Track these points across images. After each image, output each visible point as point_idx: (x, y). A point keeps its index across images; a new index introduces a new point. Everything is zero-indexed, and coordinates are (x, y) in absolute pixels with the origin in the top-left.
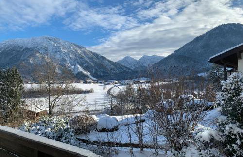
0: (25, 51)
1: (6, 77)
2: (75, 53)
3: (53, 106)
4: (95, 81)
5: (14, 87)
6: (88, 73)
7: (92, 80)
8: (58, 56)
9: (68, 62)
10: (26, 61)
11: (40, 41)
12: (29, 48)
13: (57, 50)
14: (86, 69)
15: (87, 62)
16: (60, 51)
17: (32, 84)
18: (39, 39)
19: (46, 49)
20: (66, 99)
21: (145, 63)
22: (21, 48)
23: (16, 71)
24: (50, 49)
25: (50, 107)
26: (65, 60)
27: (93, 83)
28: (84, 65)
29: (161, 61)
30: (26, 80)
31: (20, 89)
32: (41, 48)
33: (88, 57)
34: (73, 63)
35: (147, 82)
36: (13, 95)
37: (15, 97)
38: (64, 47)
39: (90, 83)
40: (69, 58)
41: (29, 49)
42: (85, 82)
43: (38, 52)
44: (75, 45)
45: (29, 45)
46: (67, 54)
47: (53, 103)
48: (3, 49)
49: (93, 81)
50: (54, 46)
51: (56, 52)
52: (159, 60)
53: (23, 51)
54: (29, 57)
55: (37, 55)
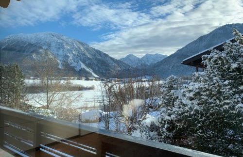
0: (28, 47)
1: (8, 72)
2: (78, 50)
3: (51, 101)
4: (97, 78)
5: (15, 81)
6: (90, 70)
7: (94, 77)
8: (61, 52)
9: (71, 58)
10: (29, 56)
11: (44, 37)
12: (32, 43)
13: (60, 47)
14: (89, 65)
15: (89, 59)
16: (63, 47)
17: (34, 79)
18: (43, 35)
19: (49, 45)
20: (64, 95)
21: (148, 61)
22: (25, 44)
23: (17, 66)
24: (53, 45)
25: (47, 102)
26: (68, 57)
27: (95, 80)
28: (87, 62)
29: (164, 59)
30: (29, 75)
31: (21, 84)
32: (44, 44)
33: (91, 54)
34: (76, 60)
35: (148, 81)
36: (14, 89)
37: (16, 92)
38: (67, 44)
39: (92, 80)
40: (72, 55)
41: (32, 45)
42: (87, 79)
43: (41, 48)
44: (78, 41)
45: (33, 40)
46: (70, 51)
47: (51, 98)
48: (7, 44)
49: (96, 78)
50: (57, 42)
51: (59, 48)
52: (162, 59)
53: (26, 47)
54: (32, 52)
55: (40, 50)
